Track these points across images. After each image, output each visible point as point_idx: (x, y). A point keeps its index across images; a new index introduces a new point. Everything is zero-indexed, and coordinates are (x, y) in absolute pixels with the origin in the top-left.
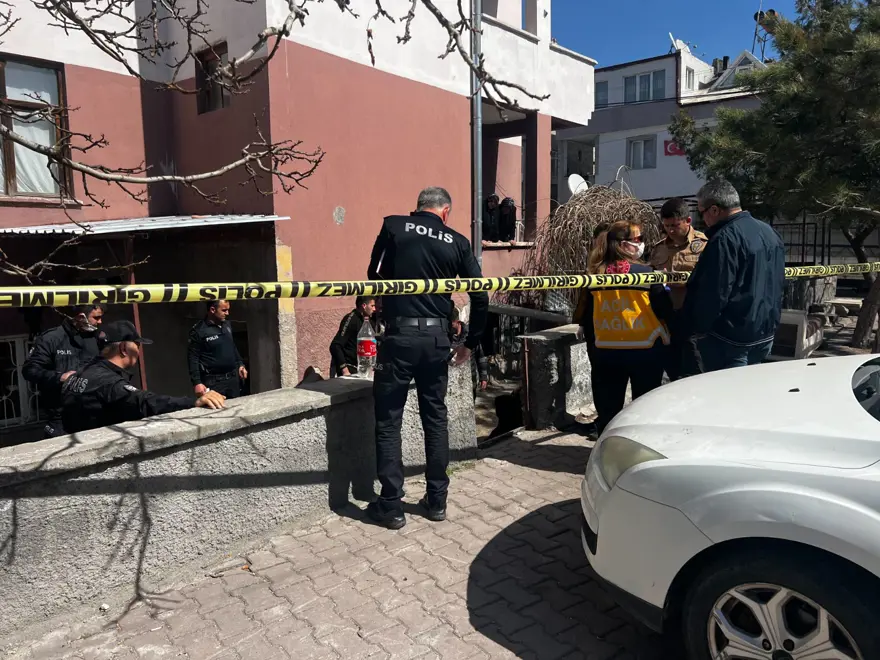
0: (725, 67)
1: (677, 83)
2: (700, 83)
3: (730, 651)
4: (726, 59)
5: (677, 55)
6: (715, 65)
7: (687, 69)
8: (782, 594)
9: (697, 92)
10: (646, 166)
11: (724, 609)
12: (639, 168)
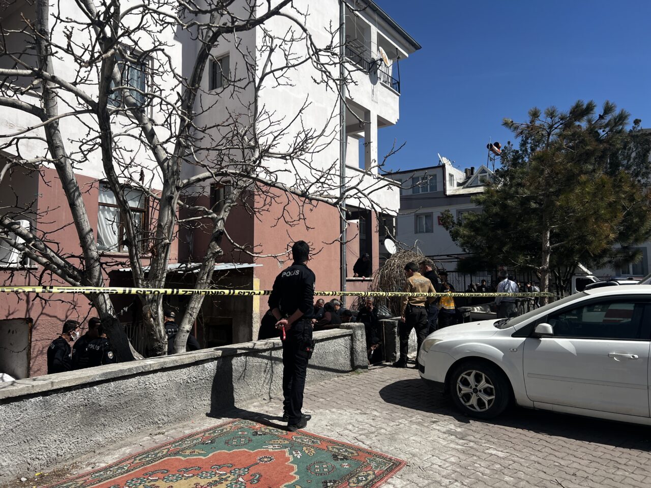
0: (472, 174)
1: (444, 183)
2: (458, 182)
3: (462, 392)
4: (472, 169)
5: (443, 166)
6: (466, 172)
7: (450, 174)
8: (474, 372)
9: (455, 187)
10: (426, 232)
11: (461, 381)
12: (423, 232)
